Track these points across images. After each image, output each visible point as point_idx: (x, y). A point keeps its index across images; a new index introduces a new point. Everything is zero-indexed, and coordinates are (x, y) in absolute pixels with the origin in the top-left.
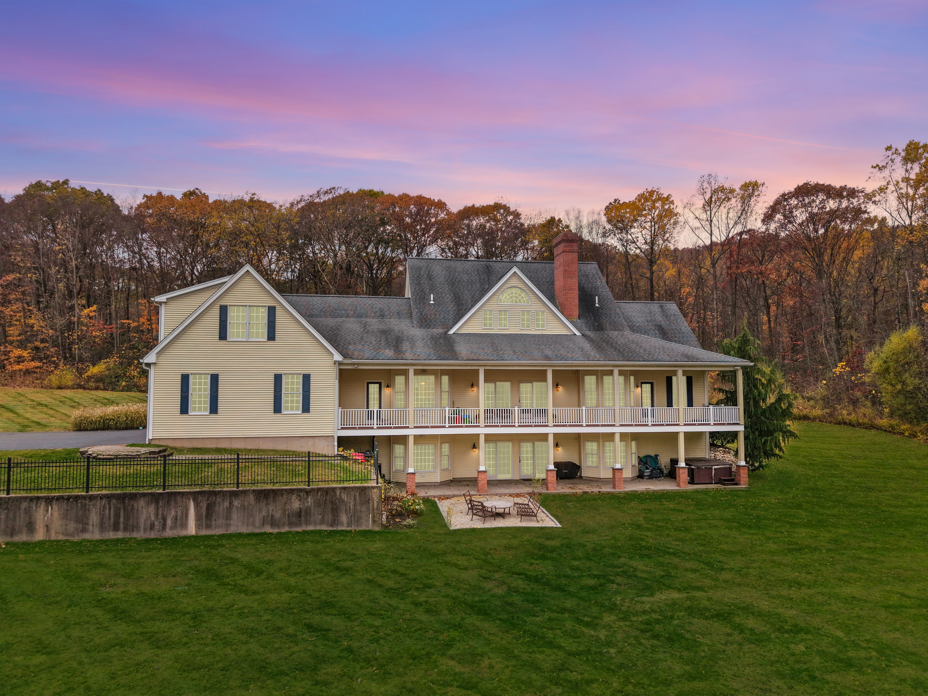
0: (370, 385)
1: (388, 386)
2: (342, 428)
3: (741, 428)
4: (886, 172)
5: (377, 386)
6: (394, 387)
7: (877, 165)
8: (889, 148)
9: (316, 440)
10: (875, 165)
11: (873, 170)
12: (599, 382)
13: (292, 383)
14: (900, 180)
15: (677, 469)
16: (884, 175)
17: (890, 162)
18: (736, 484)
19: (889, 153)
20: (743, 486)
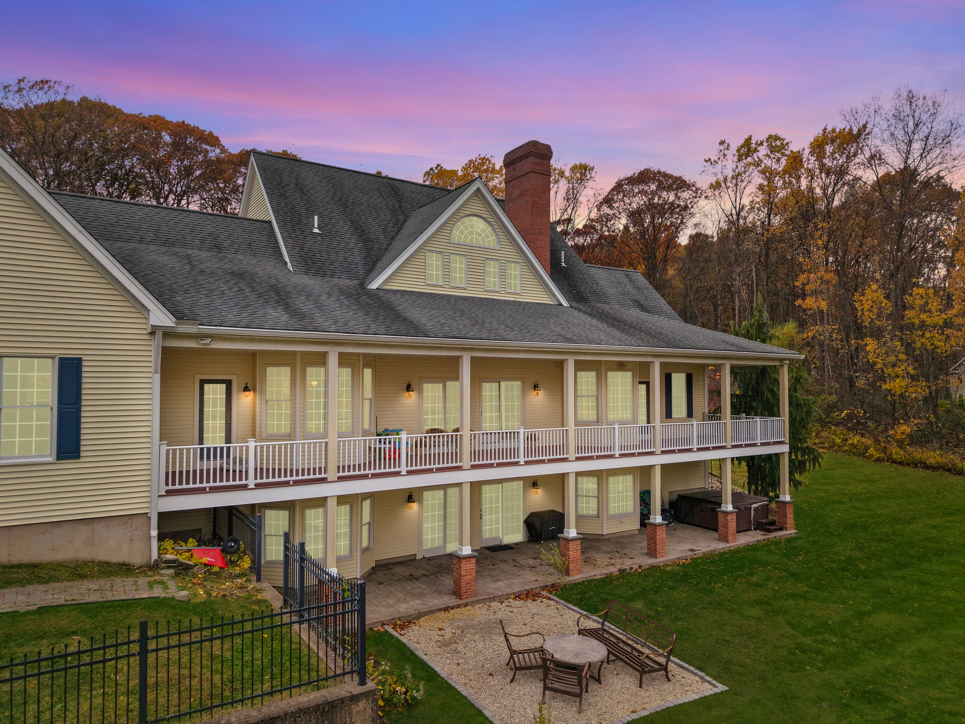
0: (206, 386)
1: (246, 389)
2: (169, 493)
3: (785, 449)
4: (719, 167)
5: (222, 387)
6: (263, 392)
7: (710, 159)
8: (722, 143)
9: (98, 527)
10: (707, 159)
11: (705, 164)
12: (601, 382)
13: (26, 382)
14: (729, 177)
15: (720, 516)
16: (715, 171)
17: (722, 158)
18: (781, 529)
19: (722, 147)
20: (790, 532)
